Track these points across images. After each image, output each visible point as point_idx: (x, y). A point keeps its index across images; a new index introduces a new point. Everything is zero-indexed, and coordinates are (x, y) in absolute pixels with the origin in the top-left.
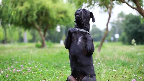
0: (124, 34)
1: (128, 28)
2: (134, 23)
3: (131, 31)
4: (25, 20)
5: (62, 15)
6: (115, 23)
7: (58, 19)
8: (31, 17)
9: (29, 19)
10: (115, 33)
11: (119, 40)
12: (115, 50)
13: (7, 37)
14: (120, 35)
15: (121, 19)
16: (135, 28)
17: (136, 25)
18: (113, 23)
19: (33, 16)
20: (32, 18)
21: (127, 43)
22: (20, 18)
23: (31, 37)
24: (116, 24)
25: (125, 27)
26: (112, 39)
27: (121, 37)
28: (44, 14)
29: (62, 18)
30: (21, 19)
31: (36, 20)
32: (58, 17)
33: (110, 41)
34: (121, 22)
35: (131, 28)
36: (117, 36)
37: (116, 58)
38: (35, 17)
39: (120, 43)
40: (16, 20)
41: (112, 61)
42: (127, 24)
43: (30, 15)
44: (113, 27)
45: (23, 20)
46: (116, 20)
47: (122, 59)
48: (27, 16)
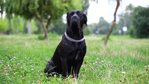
0: (132, 27)
1: (137, 21)
2: (143, 16)
3: (139, 24)
4: (26, 9)
5: (66, 5)
6: (123, 15)
7: (62, 9)
8: (32, 5)
9: (30, 8)
10: (123, 26)
11: (127, 34)
12: (122, 44)
13: (11, 28)
14: (128, 28)
15: (129, 12)
16: (145, 21)
17: (145, 17)
18: (121, 16)
19: (34, 5)
20: (33, 7)
21: (136, 36)
22: (20, 6)
23: (36, 29)
24: (125, 17)
25: (134, 19)
26: (120, 32)
27: (129, 30)
28: (46, 3)
29: (66, 8)
30: (22, 7)
31: (38, 9)
32: (61, 7)
33: (117, 34)
34: (129, 14)
35: (140, 21)
36: (125, 29)
37: (124, 54)
38: (37, 6)
39: (128, 36)
40: (16, 8)
41: (119, 58)
42: (136, 17)
43: (32, 4)
44: (121, 20)
45: (24, 8)
46: (125, 12)
47: (133, 55)
48: (28, 5)
